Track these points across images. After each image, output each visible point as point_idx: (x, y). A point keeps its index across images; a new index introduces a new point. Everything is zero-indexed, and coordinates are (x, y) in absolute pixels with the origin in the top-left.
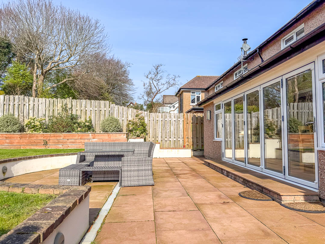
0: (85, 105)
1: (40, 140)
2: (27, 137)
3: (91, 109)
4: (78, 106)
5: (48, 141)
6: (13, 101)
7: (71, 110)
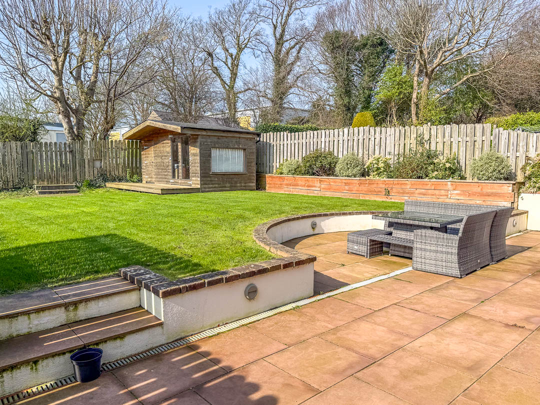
0: (450, 134)
1: (381, 188)
2: (367, 184)
3: (460, 139)
4: (439, 135)
5: (391, 191)
6: (357, 135)
7: (428, 143)
